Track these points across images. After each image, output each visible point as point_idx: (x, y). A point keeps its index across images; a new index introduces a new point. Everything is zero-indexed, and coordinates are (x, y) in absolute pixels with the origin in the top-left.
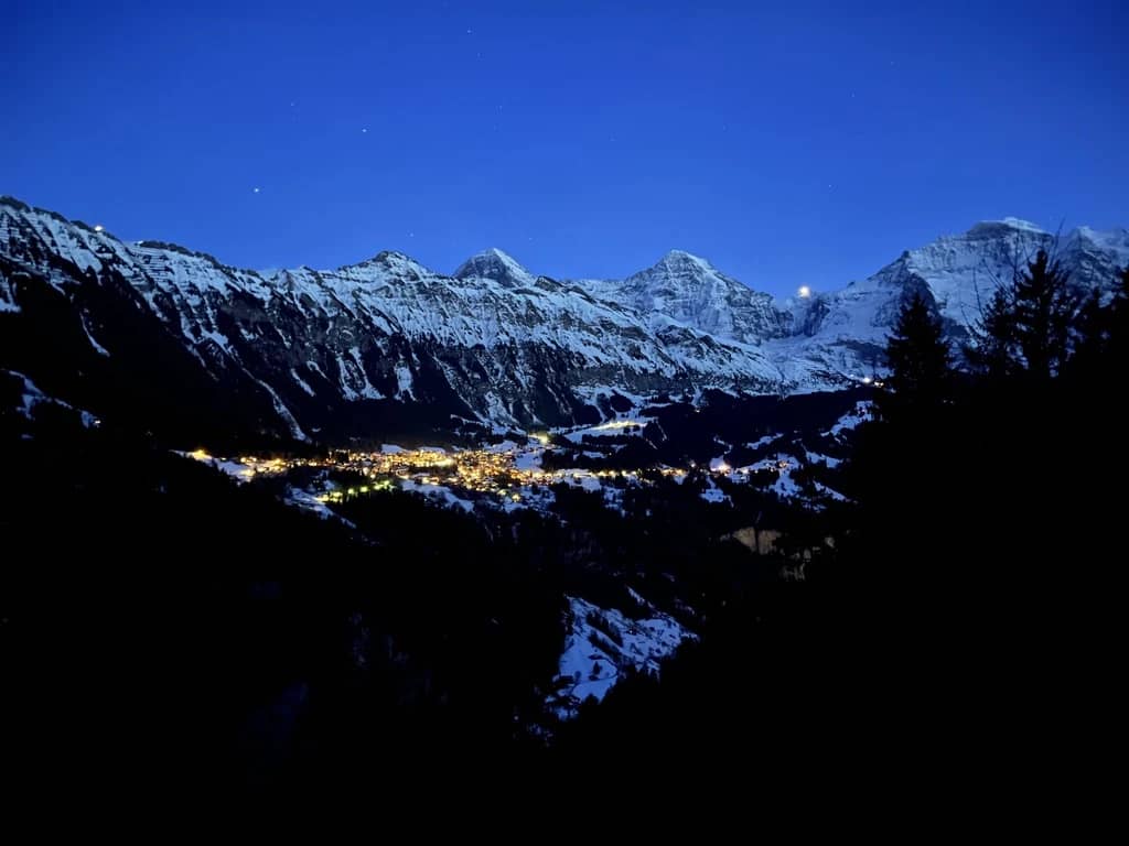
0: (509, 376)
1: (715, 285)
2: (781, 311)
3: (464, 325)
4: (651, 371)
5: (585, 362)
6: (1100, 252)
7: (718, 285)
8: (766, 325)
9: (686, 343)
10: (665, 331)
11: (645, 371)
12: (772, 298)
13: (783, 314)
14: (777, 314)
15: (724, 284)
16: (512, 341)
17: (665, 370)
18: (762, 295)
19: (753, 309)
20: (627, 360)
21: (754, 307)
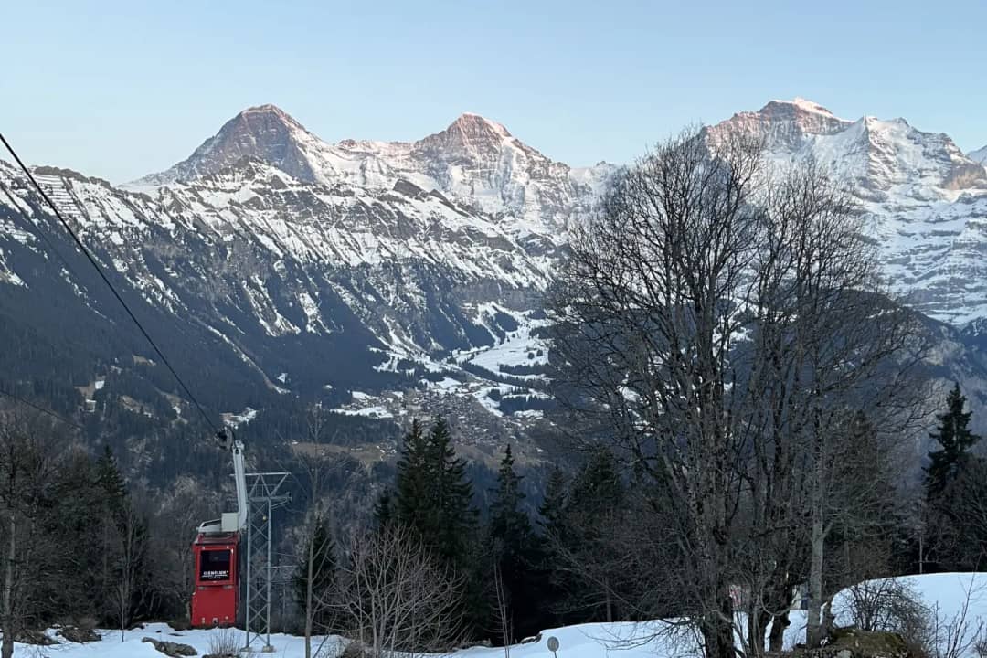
0: (401, 298)
1: (515, 156)
2: (579, 184)
3: (342, 240)
4: (526, 285)
5: (465, 278)
6: (885, 145)
7: (519, 156)
8: (566, 199)
9: (549, 252)
10: (526, 239)
11: (520, 284)
12: (569, 169)
13: (582, 187)
14: (576, 188)
15: (523, 154)
16: (394, 258)
17: (537, 284)
18: (560, 165)
19: (553, 182)
20: (502, 274)
21: (553, 179)
